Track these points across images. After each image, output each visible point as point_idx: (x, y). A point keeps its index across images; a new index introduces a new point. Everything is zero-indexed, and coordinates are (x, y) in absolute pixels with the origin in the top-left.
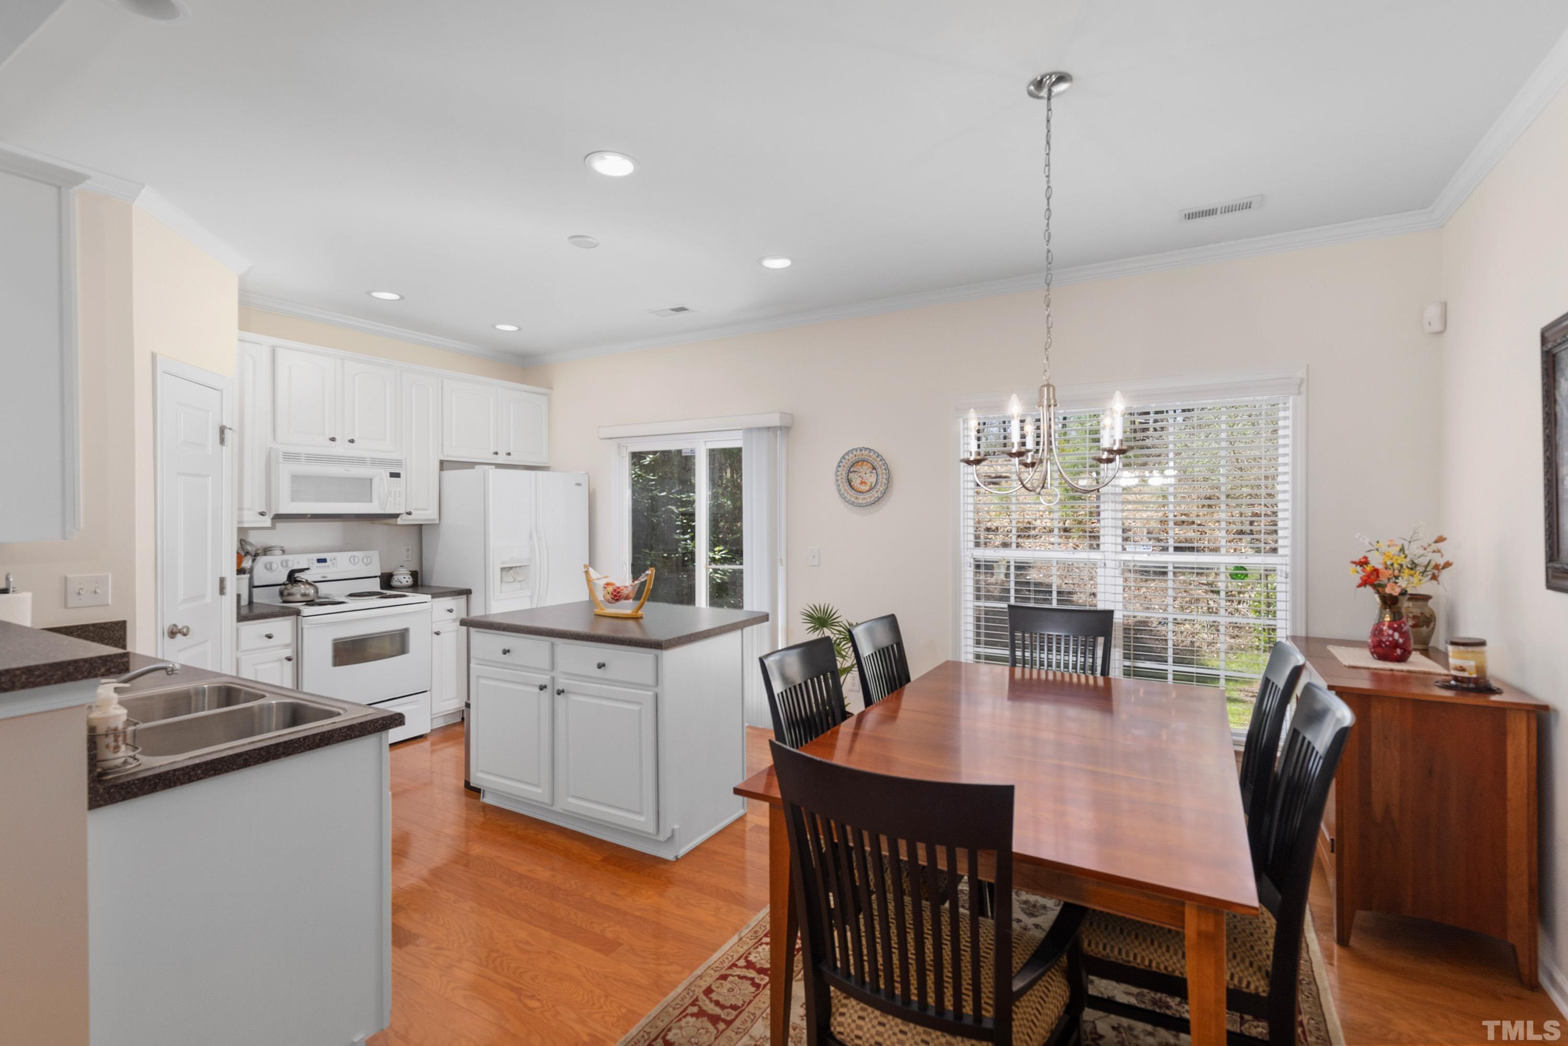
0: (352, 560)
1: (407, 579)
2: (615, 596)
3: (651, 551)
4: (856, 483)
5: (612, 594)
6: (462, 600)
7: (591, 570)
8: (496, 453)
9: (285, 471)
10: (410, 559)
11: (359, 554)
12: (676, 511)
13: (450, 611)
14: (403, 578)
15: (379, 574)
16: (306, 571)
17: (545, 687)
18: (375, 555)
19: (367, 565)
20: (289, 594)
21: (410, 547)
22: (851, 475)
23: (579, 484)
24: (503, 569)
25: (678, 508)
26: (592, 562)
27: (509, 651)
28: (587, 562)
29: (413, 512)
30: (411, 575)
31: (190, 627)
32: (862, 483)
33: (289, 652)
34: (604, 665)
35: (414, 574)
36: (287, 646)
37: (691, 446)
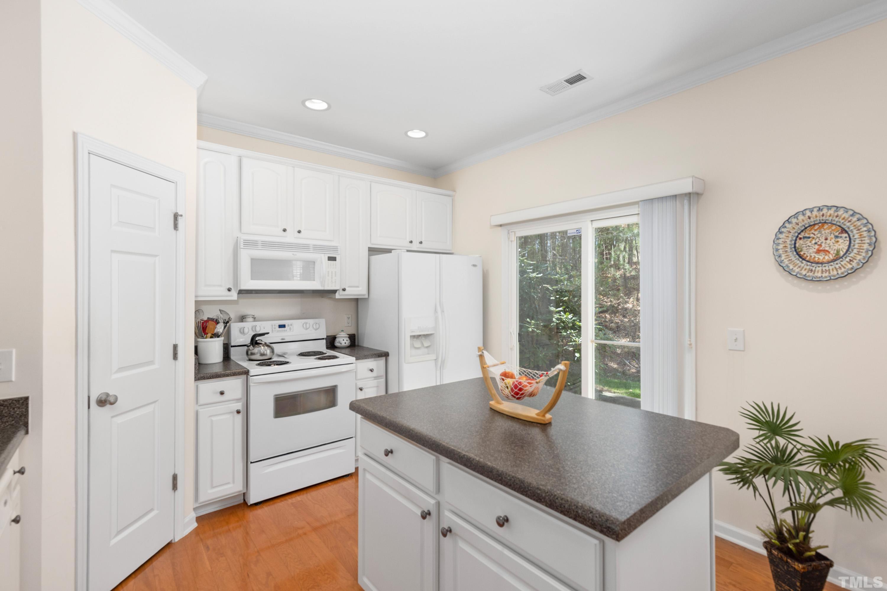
0: (304, 326)
1: (345, 341)
2: (517, 394)
3: (531, 320)
4: (810, 251)
5: (512, 390)
6: (382, 361)
7: (486, 353)
8: (411, 242)
9: (245, 256)
10: (350, 325)
11: (311, 321)
12: (550, 288)
13: (372, 370)
14: (343, 341)
15: (325, 337)
16: (266, 335)
17: (429, 513)
18: (322, 322)
19: (316, 329)
20: (252, 354)
21: (350, 316)
22: (799, 243)
23: (474, 266)
24: (413, 337)
25: (552, 286)
26: (486, 345)
27: (391, 452)
28: (481, 345)
29: (347, 289)
30: (349, 337)
31: (117, 395)
32: (818, 251)
33: (239, 406)
34: (507, 520)
35: (352, 338)
36: (238, 400)
37: (577, 226)
